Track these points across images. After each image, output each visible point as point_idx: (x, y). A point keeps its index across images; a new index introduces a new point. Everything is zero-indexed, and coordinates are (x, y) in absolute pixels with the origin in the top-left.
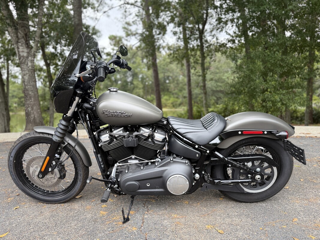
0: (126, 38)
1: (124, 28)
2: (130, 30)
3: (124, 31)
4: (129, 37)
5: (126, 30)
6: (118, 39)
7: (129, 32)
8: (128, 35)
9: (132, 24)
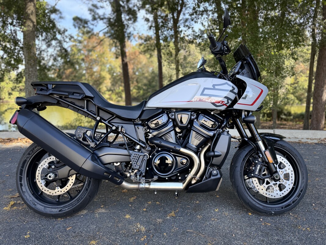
0: (93, 23)
1: (90, 10)
3: (90, 14)
5: (93, 13)
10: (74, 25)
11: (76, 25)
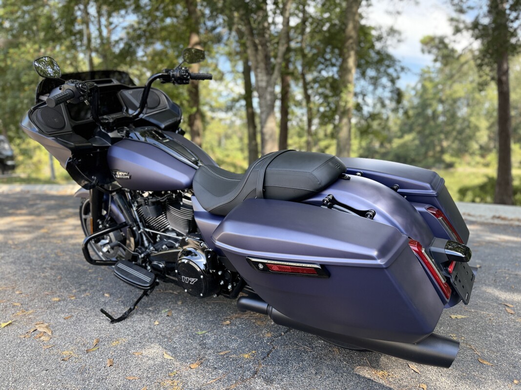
0: (453, 38)
1: (452, 20)
2: (464, 22)
3: (451, 25)
4: (459, 35)
5: (454, 23)
6: (437, 41)
7: (461, 26)
8: (457, 30)
9: (467, 10)
10: (423, 51)
11: (426, 48)
